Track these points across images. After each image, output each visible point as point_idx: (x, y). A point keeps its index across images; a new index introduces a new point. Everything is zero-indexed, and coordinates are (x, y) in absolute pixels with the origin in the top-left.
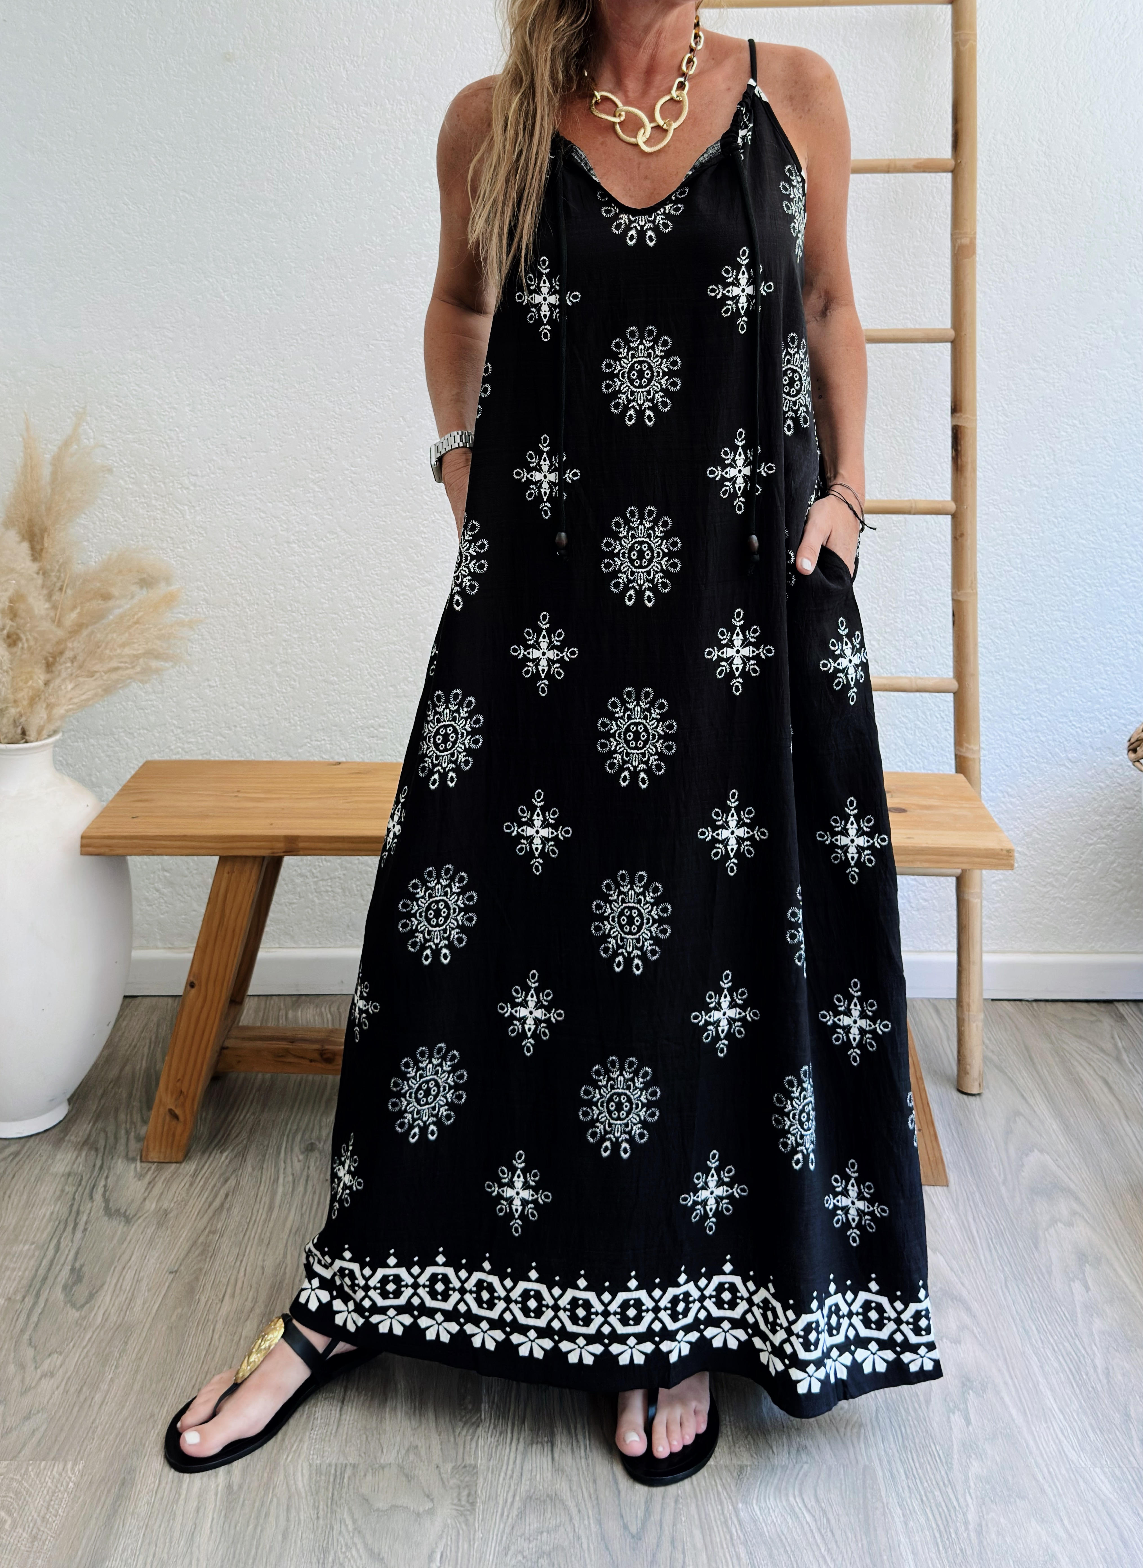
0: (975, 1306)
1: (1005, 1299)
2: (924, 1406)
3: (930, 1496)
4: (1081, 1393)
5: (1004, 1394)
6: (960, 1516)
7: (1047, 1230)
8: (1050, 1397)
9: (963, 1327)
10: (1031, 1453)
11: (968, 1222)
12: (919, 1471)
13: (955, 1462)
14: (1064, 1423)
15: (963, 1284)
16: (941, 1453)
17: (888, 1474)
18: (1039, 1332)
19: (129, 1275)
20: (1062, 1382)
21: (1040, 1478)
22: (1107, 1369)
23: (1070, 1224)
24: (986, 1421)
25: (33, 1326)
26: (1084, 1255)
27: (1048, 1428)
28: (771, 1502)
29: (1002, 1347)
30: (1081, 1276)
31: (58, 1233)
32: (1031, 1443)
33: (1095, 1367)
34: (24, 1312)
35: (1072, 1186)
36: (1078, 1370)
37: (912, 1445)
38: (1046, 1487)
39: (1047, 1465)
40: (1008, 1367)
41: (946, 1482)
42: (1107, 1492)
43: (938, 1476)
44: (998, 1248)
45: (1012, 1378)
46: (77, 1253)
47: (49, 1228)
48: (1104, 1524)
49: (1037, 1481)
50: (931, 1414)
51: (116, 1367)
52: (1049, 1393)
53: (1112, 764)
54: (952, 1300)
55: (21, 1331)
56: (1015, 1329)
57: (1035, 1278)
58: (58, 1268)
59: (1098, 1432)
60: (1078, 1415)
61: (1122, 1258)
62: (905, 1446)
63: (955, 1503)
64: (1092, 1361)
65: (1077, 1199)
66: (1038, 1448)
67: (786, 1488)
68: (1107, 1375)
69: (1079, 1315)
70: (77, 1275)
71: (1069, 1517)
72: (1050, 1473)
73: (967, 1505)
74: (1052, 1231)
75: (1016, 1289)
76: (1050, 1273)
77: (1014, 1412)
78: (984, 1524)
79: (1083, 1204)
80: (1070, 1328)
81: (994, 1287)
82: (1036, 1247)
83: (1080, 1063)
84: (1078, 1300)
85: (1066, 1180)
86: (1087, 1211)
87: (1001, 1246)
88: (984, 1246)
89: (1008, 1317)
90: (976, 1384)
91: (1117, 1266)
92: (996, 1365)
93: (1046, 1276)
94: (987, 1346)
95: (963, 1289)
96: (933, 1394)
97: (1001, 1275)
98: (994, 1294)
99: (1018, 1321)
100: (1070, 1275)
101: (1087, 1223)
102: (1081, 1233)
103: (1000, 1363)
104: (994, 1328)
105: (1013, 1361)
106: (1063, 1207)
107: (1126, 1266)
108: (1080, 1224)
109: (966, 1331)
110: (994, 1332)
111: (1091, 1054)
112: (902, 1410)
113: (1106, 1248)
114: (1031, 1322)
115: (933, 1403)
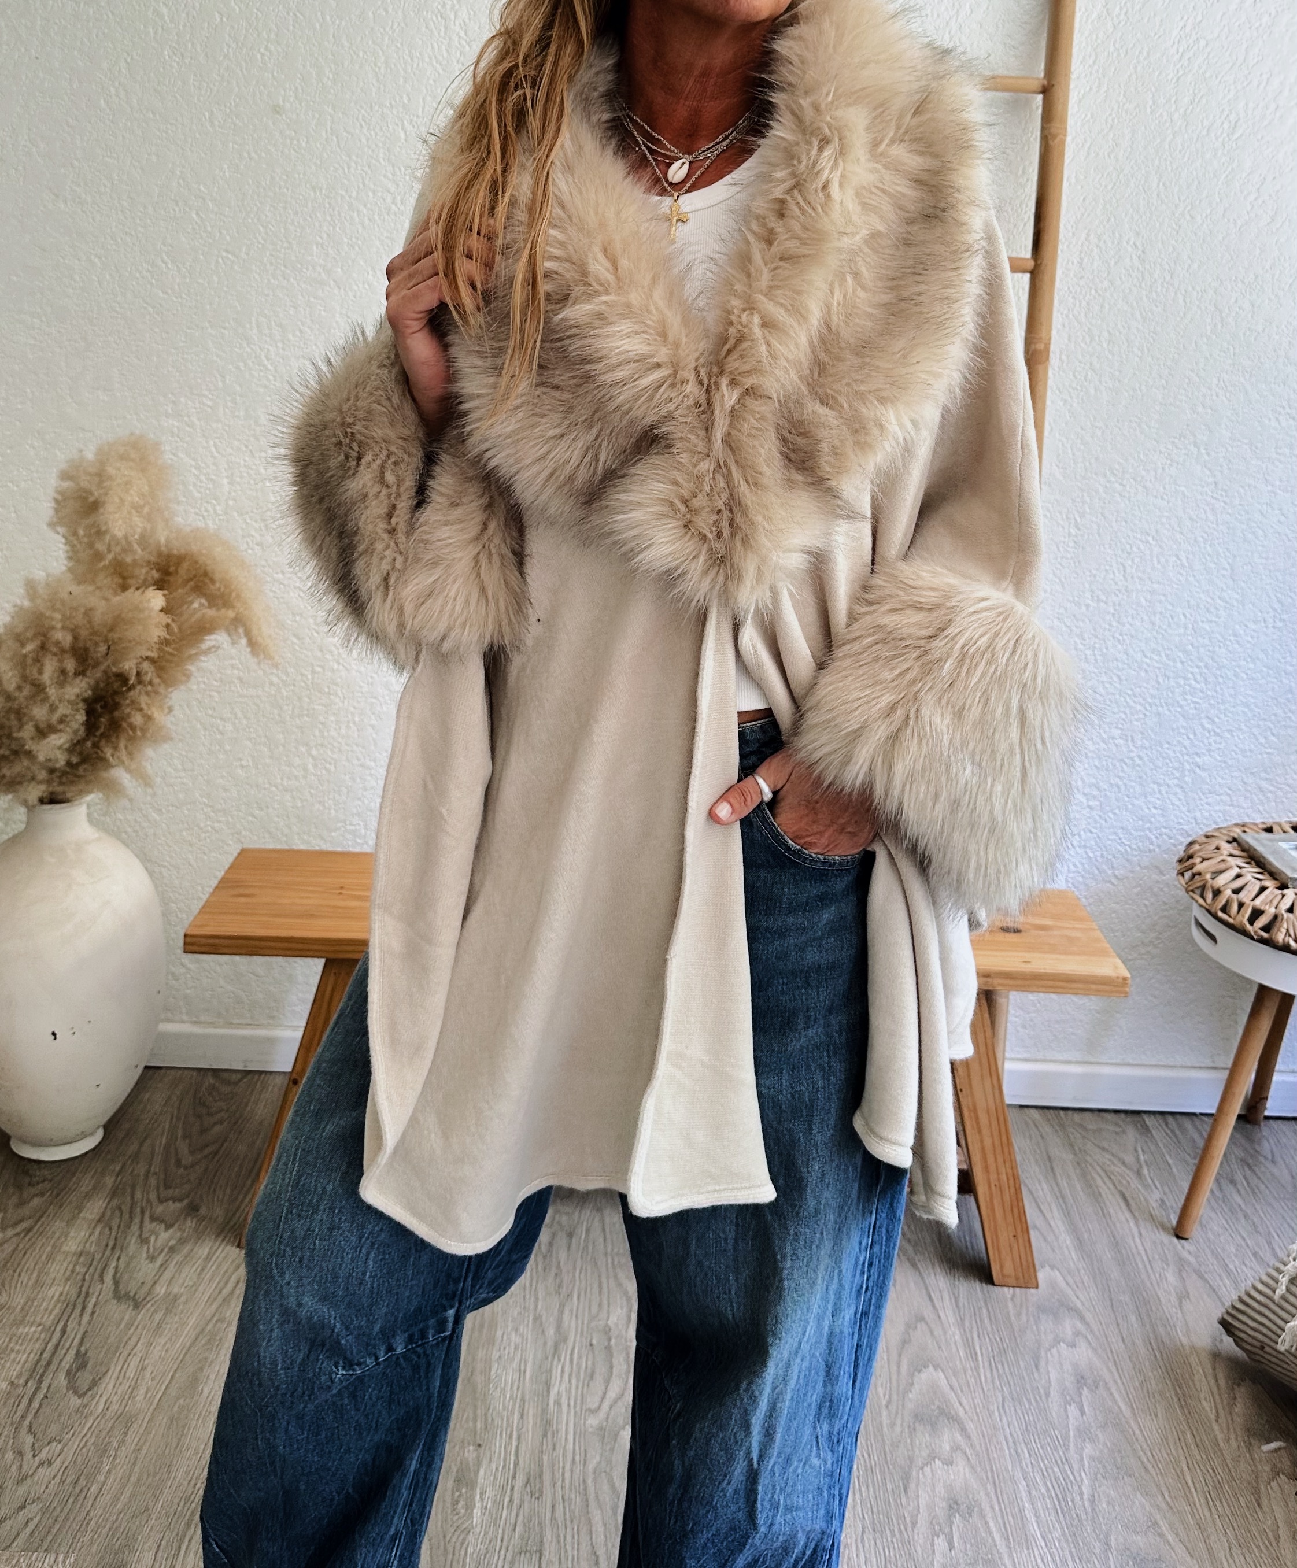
0: (970, 1426)
1: (1001, 1420)
2: (909, 1529)
4: (1065, 1519)
5: (990, 1518)
7: (1049, 1350)
8: (1035, 1524)
9: (956, 1448)
14: (1046, 1549)
15: (961, 1404)
18: (1030, 1455)
19: (134, 1362)
20: (1047, 1508)
22: (1093, 1496)
23: (1073, 1345)
24: (968, 1546)
25: (34, 1411)
26: (1083, 1378)
27: (1029, 1554)
29: (992, 1470)
30: (1077, 1399)
31: (65, 1318)
33: (1081, 1493)
34: (25, 1397)
35: (1078, 1304)
36: (1067, 1494)
40: (996, 1493)
44: (1000, 1366)
45: (999, 1504)
46: (82, 1339)
47: (56, 1311)
50: (916, 1538)
51: (115, 1458)
52: (1034, 1520)
53: (1158, 882)
54: (948, 1419)
55: (22, 1417)
56: (1007, 1450)
57: (1033, 1400)
58: (64, 1352)
61: (1120, 1382)
64: (1079, 1486)
65: (1082, 1319)
68: (1093, 1502)
69: (1071, 1440)
70: (81, 1361)
74: (1054, 1351)
75: (1012, 1408)
76: (1048, 1395)
77: (996, 1536)
79: (1088, 1324)
80: (1061, 1453)
81: (991, 1408)
82: (1037, 1367)
83: (1100, 1175)
84: (1072, 1423)
85: (1074, 1298)
86: (1092, 1331)
87: (1003, 1365)
88: (987, 1364)
89: (1002, 1439)
90: (963, 1507)
91: (1114, 1390)
92: (986, 1489)
93: (1044, 1398)
94: (979, 1469)
95: (961, 1409)
96: (919, 1516)
97: (999, 1395)
98: (991, 1414)
99: (1011, 1444)
100: (1068, 1398)
101: (1090, 1343)
102: (1083, 1354)
103: (990, 1487)
104: (987, 1449)
105: (1002, 1485)
106: (1068, 1326)
107: (1123, 1392)
108: (1083, 1345)
109: (959, 1452)
110: (988, 1455)
111: (1113, 1167)
112: (888, 1532)
113: (1105, 1370)
114: (1023, 1445)
115: (918, 1525)
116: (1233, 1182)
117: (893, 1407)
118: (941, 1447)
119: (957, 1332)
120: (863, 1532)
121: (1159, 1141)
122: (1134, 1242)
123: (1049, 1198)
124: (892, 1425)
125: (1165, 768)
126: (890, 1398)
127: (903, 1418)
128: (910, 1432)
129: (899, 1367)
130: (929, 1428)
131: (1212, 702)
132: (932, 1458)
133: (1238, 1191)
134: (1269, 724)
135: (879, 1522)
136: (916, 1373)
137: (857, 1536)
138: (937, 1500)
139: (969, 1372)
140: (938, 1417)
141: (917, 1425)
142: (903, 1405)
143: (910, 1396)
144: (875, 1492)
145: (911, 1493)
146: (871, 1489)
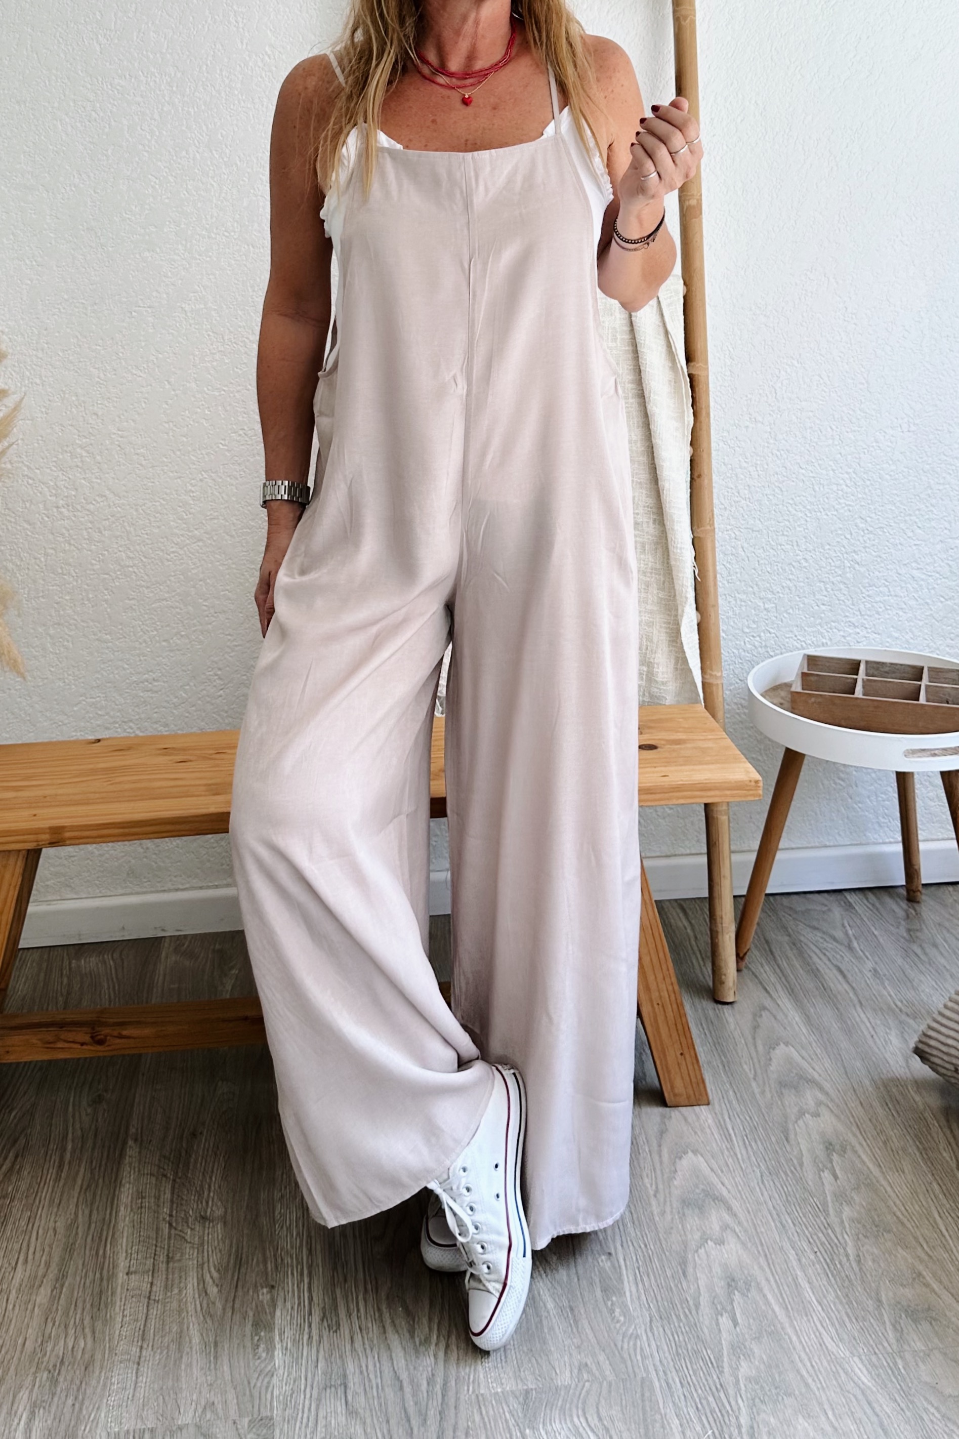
0: (735, 1205)
1: (762, 1195)
2: (694, 1312)
3: (704, 1402)
4: (836, 1282)
5: (766, 1290)
6: (733, 1420)
7: (796, 1122)
8: (809, 1290)
9: (725, 1227)
10: (794, 1349)
11: (724, 1121)
12: (693, 1377)
13: (726, 1365)
14: (823, 1314)
15: (723, 1184)
16: (712, 1357)
17: (664, 1385)
18: (794, 1225)
20: (819, 1274)
21: (804, 1373)
22: (858, 1256)
23: (817, 1115)
24: (751, 1321)
26: (831, 1144)
27: (809, 1321)
28: (557, 1426)
29: (762, 1244)
30: (829, 1165)
32: (794, 1338)
33: (847, 1256)
35: (816, 1076)
36: (832, 1260)
37: (685, 1352)
38: (810, 1381)
39: (809, 1359)
40: (769, 1264)
41: (719, 1386)
42: (866, 1381)
43: (710, 1381)
44: (753, 1144)
45: (773, 1275)
48: (865, 1413)
49: (802, 1376)
50: (701, 1319)
52: (807, 1285)
54: (714, 1200)
56: (773, 1224)
57: (789, 1172)
59: (854, 1320)
60: (835, 1305)
61: (864, 1144)
62: (678, 1354)
63: (728, 1408)
64: (845, 1249)
65: (821, 1089)
66: (801, 1342)
67: (570, 1409)
68: (859, 1262)
69: (830, 1205)
71: (833, 1410)
72: (812, 1366)
73: (739, 1409)
74: (801, 1122)
75: (771, 1183)
76: (801, 1165)
77: (777, 1308)
78: (755, 1426)
79: (827, 1094)
80: (822, 1218)
81: (752, 1184)
82: (787, 1140)
83: (816, 954)
84: (828, 1189)
85: (811, 1070)
86: (832, 1100)
87: (756, 1142)
88: (741, 1143)
89: (766, 1212)
90: (741, 1284)
91: (861, 1152)
92: (759, 1263)
93: (798, 1168)
94: (749, 1245)
95: (724, 1189)
96: (701, 1298)
97: (758, 1171)
98: (752, 1191)
99: (775, 1216)
100: (820, 1165)
101: (832, 1111)
102: (828, 1123)
103: (762, 1260)
104: (754, 1225)
105: (773, 1256)
106: (810, 1097)
107: (869, 1152)
108: (826, 1115)
109: (729, 1231)
110: (756, 1229)
111: (826, 944)
112: (674, 1317)
113: (850, 1135)
114: (787, 1216)
115: (702, 1307)
116: (935, 945)
117: (661, 1197)
118: (711, 1228)
119: (710, 1116)
120: (651, 1321)
121: (863, 916)
122: (857, 1012)
123: (773, 979)
124: (663, 1213)
125: (829, 568)
126: (657, 1187)
127: (671, 1205)
128: (680, 1218)
129: (660, 1157)
130: (697, 1211)
131: (863, 503)
132: (704, 1239)
133: (942, 954)
134: (914, 518)
135: (665, 1309)
136: (677, 1160)
137: (645, 1325)
138: (715, 1280)
139: (726, 1152)
140: (704, 1201)
141: (686, 1211)
142: (670, 1193)
143: (675, 1183)
144: (656, 1281)
145: (690, 1277)
146: (652, 1278)
